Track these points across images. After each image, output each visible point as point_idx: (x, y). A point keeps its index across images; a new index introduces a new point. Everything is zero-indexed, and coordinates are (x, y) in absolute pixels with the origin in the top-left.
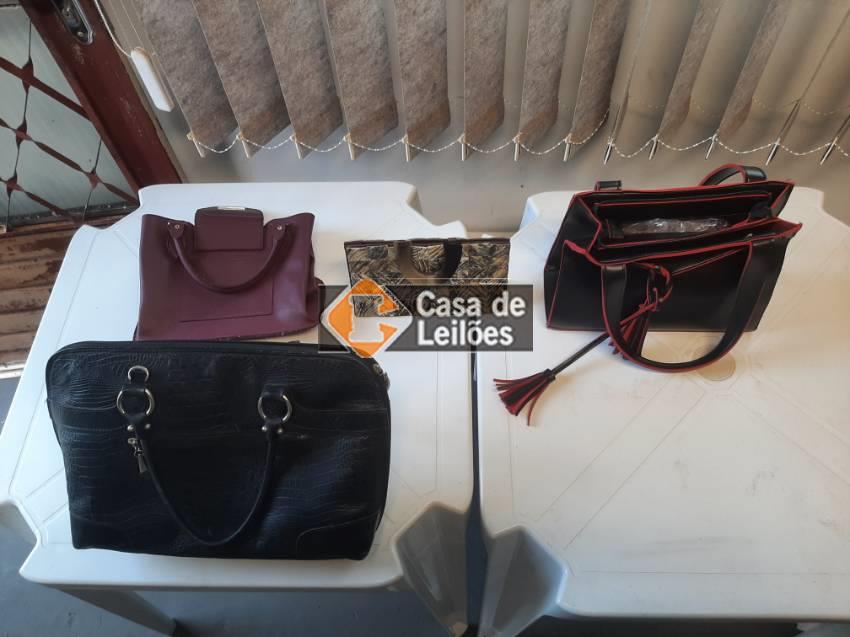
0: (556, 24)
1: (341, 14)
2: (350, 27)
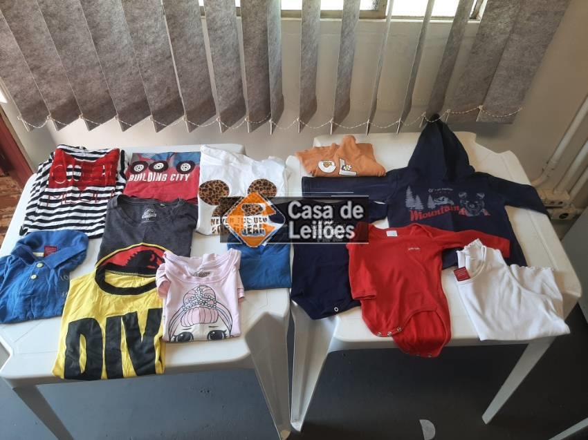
0: (230, 53)
1: (103, 43)
2: (110, 50)
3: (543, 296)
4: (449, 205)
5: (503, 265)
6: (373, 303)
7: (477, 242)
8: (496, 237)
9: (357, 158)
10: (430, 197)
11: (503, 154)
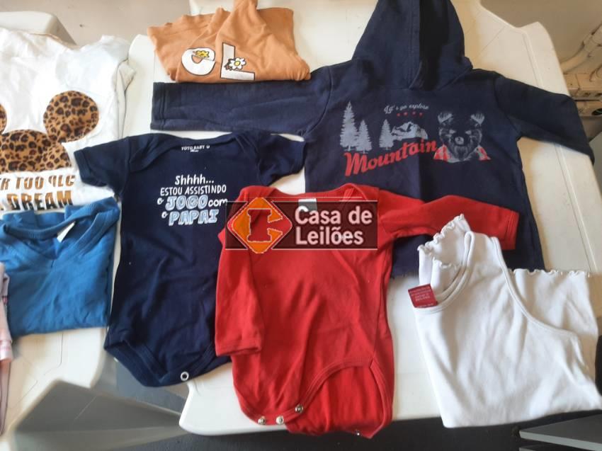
3: (565, 333)
4: (418, 140)
5: (501, 271)
6: (255, 361)
7: (459, 222)
8: (495, 208)
9: (258, 41)
10: (386, 125)
11: (525, 30)
